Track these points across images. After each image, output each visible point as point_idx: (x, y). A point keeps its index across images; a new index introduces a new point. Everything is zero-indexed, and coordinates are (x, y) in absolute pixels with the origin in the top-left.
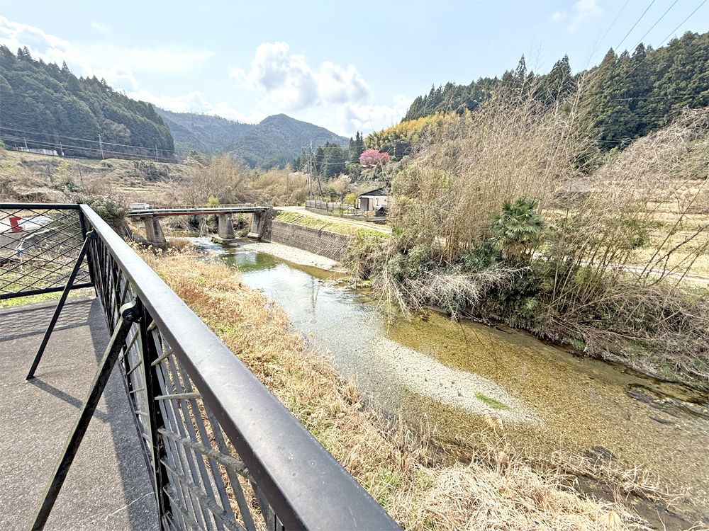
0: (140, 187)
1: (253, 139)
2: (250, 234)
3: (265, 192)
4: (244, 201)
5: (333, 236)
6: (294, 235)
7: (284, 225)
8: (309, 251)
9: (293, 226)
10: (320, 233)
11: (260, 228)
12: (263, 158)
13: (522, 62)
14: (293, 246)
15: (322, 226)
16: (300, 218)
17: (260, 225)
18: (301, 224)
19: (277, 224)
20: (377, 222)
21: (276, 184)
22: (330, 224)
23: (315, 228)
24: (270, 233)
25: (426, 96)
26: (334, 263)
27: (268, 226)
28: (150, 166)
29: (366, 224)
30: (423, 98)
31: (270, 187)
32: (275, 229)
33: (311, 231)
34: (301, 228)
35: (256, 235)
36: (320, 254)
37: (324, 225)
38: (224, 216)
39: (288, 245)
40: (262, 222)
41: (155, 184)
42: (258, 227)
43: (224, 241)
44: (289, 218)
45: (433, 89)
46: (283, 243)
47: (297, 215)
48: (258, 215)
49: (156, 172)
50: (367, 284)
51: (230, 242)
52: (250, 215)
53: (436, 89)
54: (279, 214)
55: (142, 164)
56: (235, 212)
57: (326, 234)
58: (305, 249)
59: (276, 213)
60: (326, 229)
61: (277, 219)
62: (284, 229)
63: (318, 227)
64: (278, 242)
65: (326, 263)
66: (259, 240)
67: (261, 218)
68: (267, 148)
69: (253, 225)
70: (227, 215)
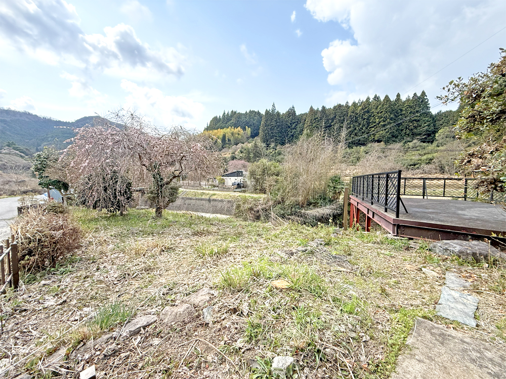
5: (222, 201)
8: (203, 212)
10: (209, 200)
13: (273, 106)
18: (190, 196)
22: (214, 195)
23: (203, 198)
25: (220, 117)
30: (218, 117)
33: (201, 200)
34: (191, 199)
36: (213, 213)
37: (210, 195)
45: (225, 113)
53: (226, 114)
57: (215, 200)
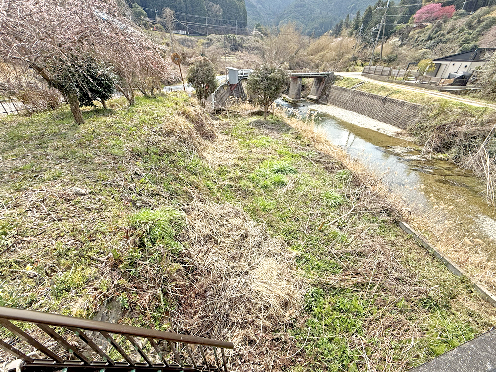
0: (227, 55)
1: (301, 7)
2: (309, 96)
3: (316, 59)
4: (300, 67)
5: (402, 104)
6: (353, 100)
7: (343, 90)
8: (369, 116)
9: (354, 92)
10: (385, 100)
11: (319, 92)
12: (306, 25)
14: (351, 110)
15: (387, 93)
16: (361, 83)
17: (320, 89)
18: (363, 91)
19: (337, 88)
20: (452, 92)
21: (327, 51)
22: (398, 92)
23: (379, 95)
24: (328, 96)
26: (399, 131)
27: (326, 90)
28: (233, 39)
29: (440, 93)
31: (322, 53)
32: (334, 93)
33: (375, 97)
34: (362, 94)
35: (315, 97)
36: (381, 120)
37: (391, 92)
38: (297, 80)
39: (346, 109)
40: (322, 86)
41: (235, 53)
42: (317, 90)
43: (293, 101)
44: (349, 83)
46: (340, 106)
47: (357, 81)
48: (319, 80)
49: (236, 43)
50: (443, 157)
51: (297, 102)
52: (312, 80)
54: (338, 79)
55: (229, 37)
56: (304, 77)
57: (393, 101)
58: (363, 114)
59: (336, 79)
60: (394, 97)
61: (336, 84)
62: (343, 93)
63: (383, 94)
64: (335, 104)
65: (390, 130)
66: (316, 101)
67: (322, 83)
68: (311, 14)
69: (313, 88)
70: (299, 80)
